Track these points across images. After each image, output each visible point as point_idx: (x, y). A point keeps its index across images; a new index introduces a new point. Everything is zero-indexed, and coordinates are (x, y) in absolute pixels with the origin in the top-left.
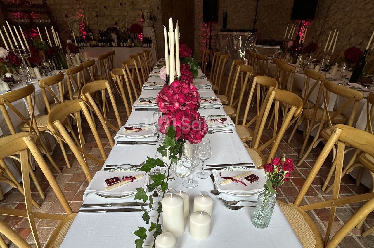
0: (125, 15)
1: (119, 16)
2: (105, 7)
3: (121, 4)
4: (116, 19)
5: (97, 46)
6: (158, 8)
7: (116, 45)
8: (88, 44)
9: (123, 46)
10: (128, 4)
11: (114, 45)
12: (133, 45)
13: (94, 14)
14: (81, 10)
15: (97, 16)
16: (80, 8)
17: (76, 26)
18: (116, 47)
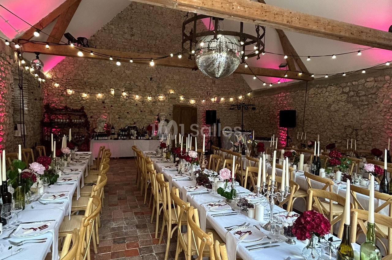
0: (143, 118)
1: (138, 118)
2: (128, 113)
3: (141, 111)
4: (135, 120)
5: (117, 139)
6: (170, 115)
7: (135, 138)
8: (109, 138)
9: (141, 139)
10: (147, 111)
11: (133, 138)
12: (150, 138)
13: (117, 117)
14: (106, 114)
15: (119, 118)
16: (106, 112)
17: (103, 124)
18: (135, 139)
